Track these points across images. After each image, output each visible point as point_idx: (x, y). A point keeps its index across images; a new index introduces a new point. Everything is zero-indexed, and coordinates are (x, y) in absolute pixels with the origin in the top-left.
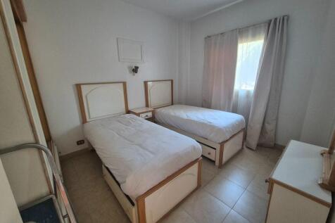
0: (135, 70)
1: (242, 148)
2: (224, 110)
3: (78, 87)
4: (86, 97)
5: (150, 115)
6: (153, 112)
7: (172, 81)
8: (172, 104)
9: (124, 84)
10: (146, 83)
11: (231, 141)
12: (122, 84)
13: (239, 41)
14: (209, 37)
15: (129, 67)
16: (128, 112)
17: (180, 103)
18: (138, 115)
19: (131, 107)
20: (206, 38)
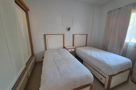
0: (69, 29)
1: (128, 81)
2: (115, 53)
3: (45, 35)
4: (47, 40)
5: (73, 50)
6: (75, 49)
7: (87, 35)
8: (86, 46)
9: (64, 35)
10: (73, 35)
11: (119, 75)
12: (62, 35)
13: (132, 11)
14: (110, 11)
15: (66, 28)
16: (64, 48)
17: (90, 46)
18: (67, 49)
19: (65, 46)
20: (108, 12)
